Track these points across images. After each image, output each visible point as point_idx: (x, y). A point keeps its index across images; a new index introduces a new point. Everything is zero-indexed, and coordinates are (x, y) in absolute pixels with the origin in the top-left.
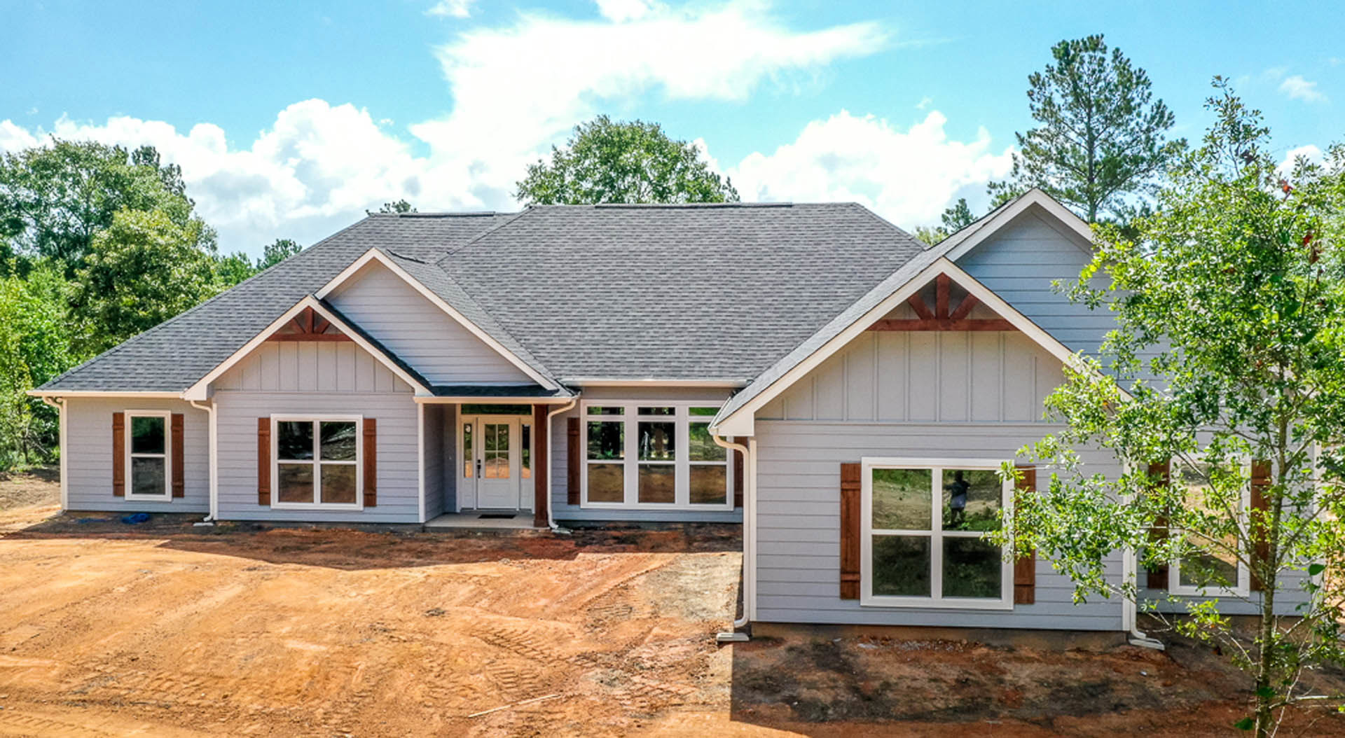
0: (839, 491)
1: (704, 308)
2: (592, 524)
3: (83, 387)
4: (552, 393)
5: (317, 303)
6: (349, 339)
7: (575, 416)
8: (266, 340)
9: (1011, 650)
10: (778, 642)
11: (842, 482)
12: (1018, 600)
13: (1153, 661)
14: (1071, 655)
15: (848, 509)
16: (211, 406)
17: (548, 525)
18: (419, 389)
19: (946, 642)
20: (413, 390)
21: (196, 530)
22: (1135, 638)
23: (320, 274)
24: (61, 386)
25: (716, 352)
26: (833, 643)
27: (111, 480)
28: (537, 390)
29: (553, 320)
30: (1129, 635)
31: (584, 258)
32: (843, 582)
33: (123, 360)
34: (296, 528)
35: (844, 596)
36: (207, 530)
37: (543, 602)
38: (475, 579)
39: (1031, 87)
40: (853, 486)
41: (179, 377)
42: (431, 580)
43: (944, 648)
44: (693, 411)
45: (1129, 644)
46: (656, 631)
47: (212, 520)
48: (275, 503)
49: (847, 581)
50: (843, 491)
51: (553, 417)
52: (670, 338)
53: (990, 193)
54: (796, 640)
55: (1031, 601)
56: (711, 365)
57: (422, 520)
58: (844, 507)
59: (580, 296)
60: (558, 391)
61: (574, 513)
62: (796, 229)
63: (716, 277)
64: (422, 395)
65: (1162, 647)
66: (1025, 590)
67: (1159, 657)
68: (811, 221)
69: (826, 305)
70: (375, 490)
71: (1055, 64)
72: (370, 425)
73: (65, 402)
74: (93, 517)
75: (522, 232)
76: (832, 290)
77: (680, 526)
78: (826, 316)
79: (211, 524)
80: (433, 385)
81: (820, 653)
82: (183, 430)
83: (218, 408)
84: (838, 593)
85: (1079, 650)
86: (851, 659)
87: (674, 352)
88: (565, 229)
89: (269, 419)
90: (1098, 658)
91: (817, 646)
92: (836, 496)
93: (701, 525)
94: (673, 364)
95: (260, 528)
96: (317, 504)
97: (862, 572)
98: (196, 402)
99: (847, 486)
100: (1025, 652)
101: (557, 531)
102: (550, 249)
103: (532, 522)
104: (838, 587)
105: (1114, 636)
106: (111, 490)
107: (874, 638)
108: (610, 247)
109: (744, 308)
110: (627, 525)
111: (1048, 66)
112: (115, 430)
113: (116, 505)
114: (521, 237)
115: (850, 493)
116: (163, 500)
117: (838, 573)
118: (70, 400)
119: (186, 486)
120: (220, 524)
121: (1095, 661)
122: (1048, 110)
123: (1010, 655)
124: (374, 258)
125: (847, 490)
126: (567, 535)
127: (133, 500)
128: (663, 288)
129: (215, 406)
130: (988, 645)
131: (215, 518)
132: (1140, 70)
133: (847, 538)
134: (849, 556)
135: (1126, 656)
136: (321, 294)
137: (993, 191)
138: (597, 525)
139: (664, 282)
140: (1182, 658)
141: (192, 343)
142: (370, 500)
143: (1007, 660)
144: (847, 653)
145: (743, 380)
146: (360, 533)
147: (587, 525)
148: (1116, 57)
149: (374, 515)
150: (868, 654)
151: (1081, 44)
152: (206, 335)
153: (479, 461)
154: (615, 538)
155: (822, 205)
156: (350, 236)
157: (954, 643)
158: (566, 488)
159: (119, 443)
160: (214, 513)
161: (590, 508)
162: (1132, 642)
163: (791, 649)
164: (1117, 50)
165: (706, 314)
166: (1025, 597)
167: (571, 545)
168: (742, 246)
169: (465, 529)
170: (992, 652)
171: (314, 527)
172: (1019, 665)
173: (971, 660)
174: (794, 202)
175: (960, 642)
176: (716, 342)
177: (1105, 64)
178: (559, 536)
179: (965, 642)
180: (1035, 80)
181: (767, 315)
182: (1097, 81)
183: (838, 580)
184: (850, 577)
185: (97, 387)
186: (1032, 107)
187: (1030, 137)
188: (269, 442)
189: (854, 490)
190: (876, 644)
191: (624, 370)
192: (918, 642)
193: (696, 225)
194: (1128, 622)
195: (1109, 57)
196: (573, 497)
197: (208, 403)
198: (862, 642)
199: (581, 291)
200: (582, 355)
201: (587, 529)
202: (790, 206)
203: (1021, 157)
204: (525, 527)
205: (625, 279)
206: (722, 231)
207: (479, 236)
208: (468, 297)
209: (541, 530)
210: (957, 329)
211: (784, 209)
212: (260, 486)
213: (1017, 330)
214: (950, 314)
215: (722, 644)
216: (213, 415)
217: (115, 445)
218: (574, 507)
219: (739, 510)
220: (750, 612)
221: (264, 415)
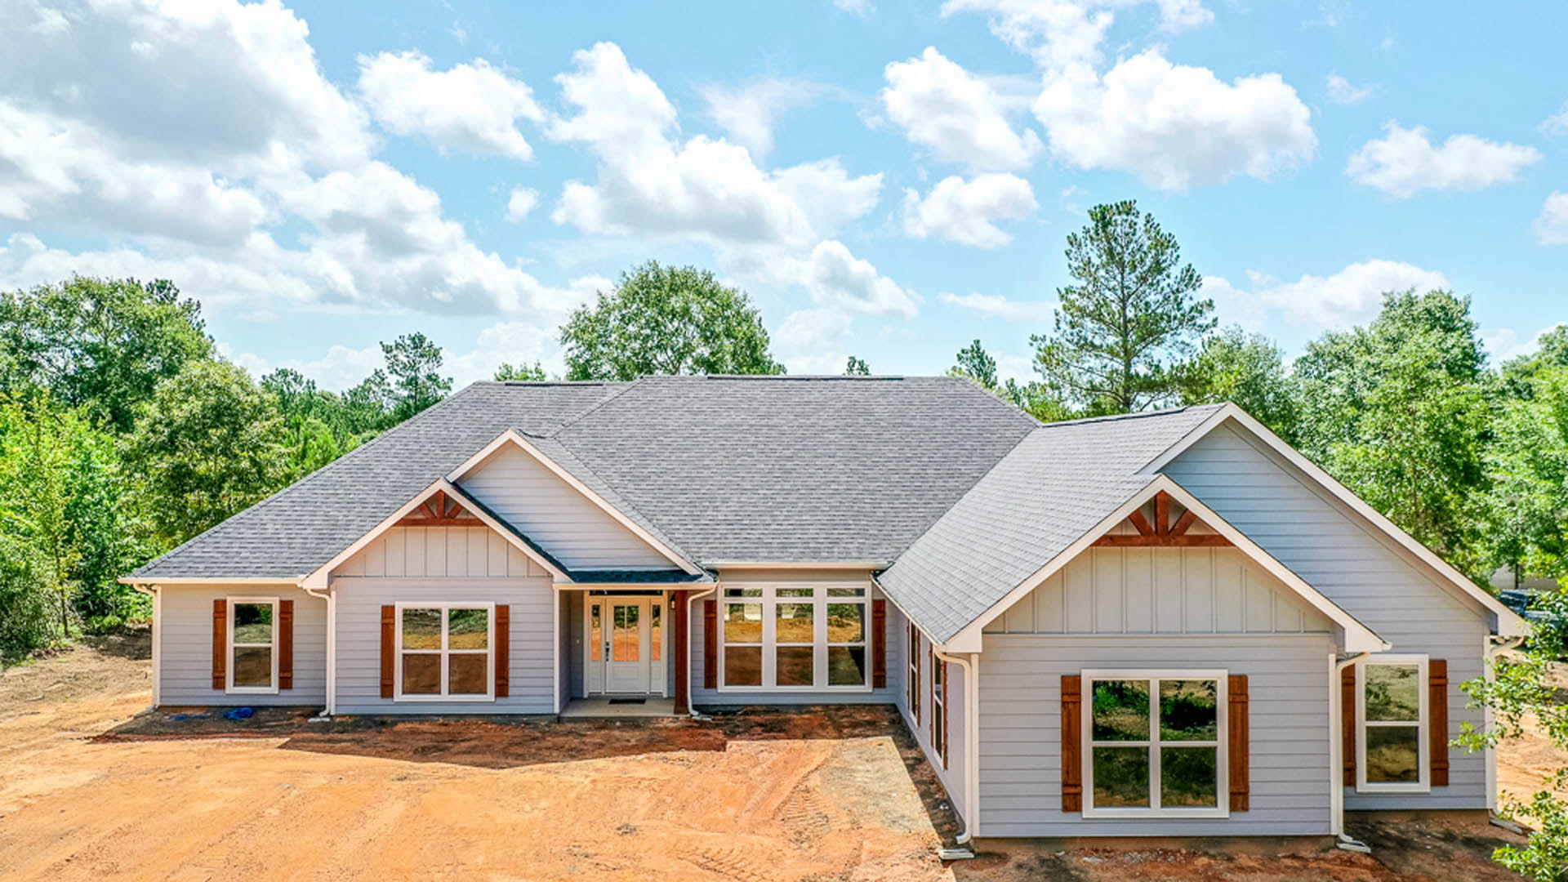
0: (1060, 704)
1: (834, 486)
2: (729, 708)
3: (182, 574)
4: (695, 578)
5: (449, 486)
6: (484, 524)
7: (713, 599)
8: (395, 525)
9: (1230, 859)
10: (1003, 858)
11: (1063, 694)
12: (1233, 807)
13: (1366, 867)
14: (1288, 862)
15: (1069, 722)
16: (330, 595)
17: (688, 712)
18: (558, 575)
19: (1166, 852)
20: (551, 576)
21: (313, 728)
22: (1342, 842)
24: (156, 573)
25: (852, 532)
26: (1057, 858)
27: (211, 672)
28: (680, 575)
29: (682, 498)
30: (1337, 838)
31: (705, 433)
32: (1065, 795)
33: (224, 543)
34: (421, 722)
35: (1066, 809)
36: (325, 728)
37: (731, 811)
38: (646, 783)
39: (1068, 247)
40: (1074, 699)
41: (288, 561)
42: (600, 786)
43: (1165, 859)
44: (832, 592)
45: (1337, 847)
46: (867, 845)
47: (328, 715)
48: (399, 696)
49: (1068, 794)
50: (1064, 704)
51: (693, 602)
52: (804, 518)
53: (1031, 345)
54: (1020, 855)
55: (1245, 809)
56: (849, 546)
57: (557, 710)
58: (1065, 720)
59: (706, 473)
60: (701, 576)
61: (710, 698)
62: (911, 404)
63: (840, 454)
64: (561, 582)
65: (1368, 850)
66: (1240, 798)
67: (1369, 861)
68: (923, 395)
69: (951, 484)
70: (507, 681)
71: (1091, 224)
72: (503, 613)
73: (159, 590)
74: (189, 712)
75: (637, 404)
76: (955, 467)
77: (819, 709)
78: (954, 493)
79: (328, 720)
80: (570, 570)
81: (1049, 870)
82: (292, 618)
83: (337, 596)
84: (1060, 807)
85: (1294, 857)
86: (1082, 875)
87: (812, 532)
88: (681, 401)
89: (393, 607)
90: (1314, 865)
91: (1043, 861)
92: (1057, 709)
93: (840, 707)
94: (811, 545)
95: (383, 723)
96: (445, 696)
97: (1083, 785)
98: (313, 590)
99: (1067, 698)
100: (1243, 860)
101: (698, 718)
102: (668, 422)
103: (672, 708)
104: (1060, 800)
105: (1323, 841)
106: (210, 683)
107: (1096, 851)
108: (728, 420)
109: (873, 486)
110: (768, 709)
111: (1084, 228)
112: (215, 618)
113: (216, 698)
114: (637, 409)
115: (1071, 706)
116: (268, 691)
117: (1060, 786)
118: (165, 587)
119: (294, 677)
120: (338, 720)
121: (1313, 869)
122: (1086, 269)
123: (1232, 865)
124: (510, 440)
125: (1068, 703)
126: (709, 722)
127: (235, 692)
128: (789, 465)
129: (333, 594)
130: (1206, 854)
131: (332, 713)
132: (1170, 235)
133: (1068, 750)
134: (1071, 768)
135: (1338, 861)
136: (453, 477)
137: (1035, 343)
138: (734, 709)
139: (789, 458)
140: (1391, 861)
141: (298, 522)
142: (502, 690)
143: (1230, 870)
144: (1076, 869)
145: (883, 563)
146: (494, 726)
147: (723, 709)
148: (1148, 222)
149: (506, 707)
150: (1096, 868)
151: (1114, 208)
152: (313, 514)
153: (608, 644)
154: (761, 725)
155: (932, 379)
156: (455, 406)
157: (1174, 853)
158: (703, 672)
159: (220, 632)
160: (331, 708)
161: (727, 691)
162: (1341, 846)
163: (1020, 866)
164: (1150, 215)
165: (836, 492)
166: (1239, 805)
167: (717, 735)
168: (861, 420)
169: (602, 718)
170: (1212, 862)
171: (441, 721)
172: (1243, 876)
173: (1196, 872)
174: (904, 375)
175: (1179, 852)
176: (851, 522)
177: (1137, 227)
178: (702, 724)
179: (1184, 852)
180: (1073, 240)
181: (896, 492)
182: (1129, 243)
183: (1060, 794)
184: (1073, 790)
185: (197, 574)
186: (1070, 266)
187: (1067, 293)
188: (393, 631)
189: (1074, 703)
190: (1100, 858)
191: (763, 552)
192: (1139, 852)
193: (811, 398)
194: (1337, 827)
195: (1141, 221)
196: (710, 682)
197: (328, 592)
198: (1086, 856)
199: (707, 467)
200: (718, 536)
201: (726, 714)
202: (901, 379)
203: (1062, 313)
204: (665, 715)
205: (750, 455)
206: (839, 405)
207: (592, 408)
208: (591, 473)
209: (682, 717)
210: (1176, 544)
211: (896, 382)
212: (383, 678)
213: (1232, 545)
214: (1170, 528)
215: (946, 863)
216: (332, 602)
217: (215, 634)
218: (711, 691)
219: (878, 691)
220: (973, 827)
221: (388, 603)
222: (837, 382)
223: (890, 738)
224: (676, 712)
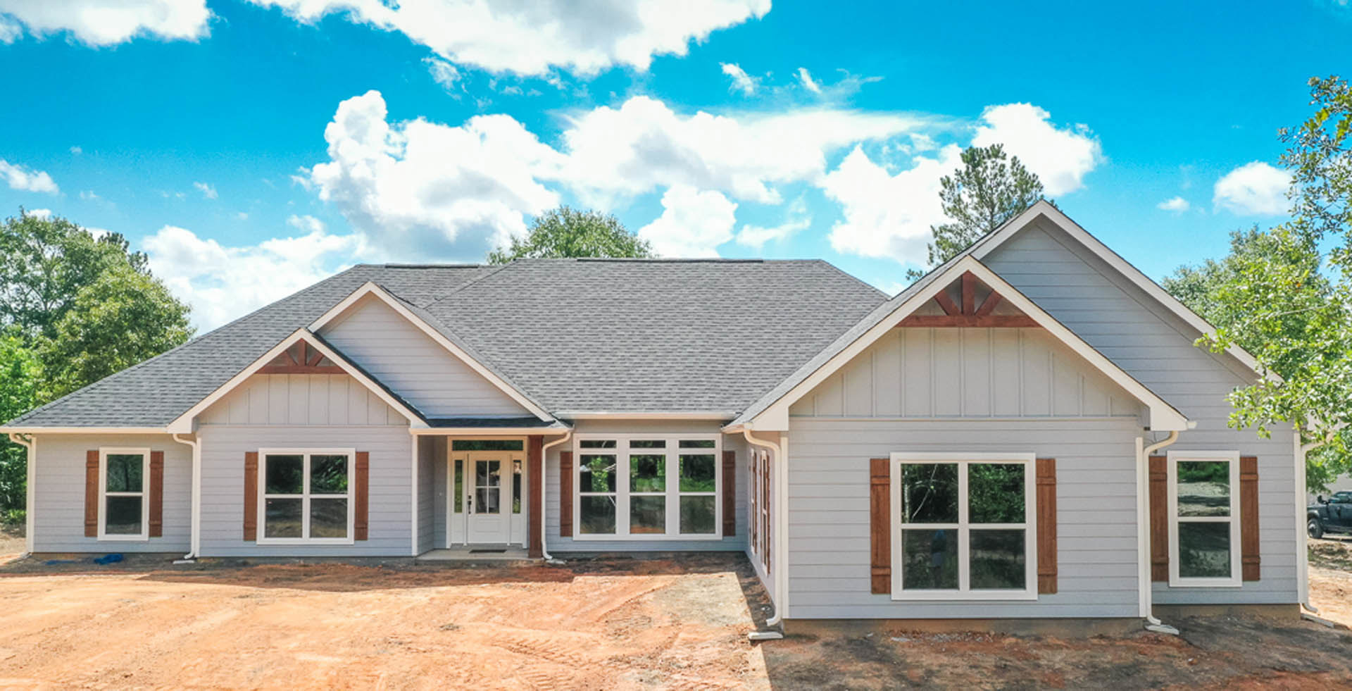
0: (869, 487)
1: (689, 349)
2: (584, 556)
3: (55, 424)
4: (548, 424)
5: (311, 336)
6: (344, 372)
7: (567, 449)
8: (255, 373)
10: (811, 639)
11: (872, 477)
12: (1042, 590)
13: (1172, 644)
14: (1095, 641)
15: (877, 504)
16: (195, 441)
17: (542, 556)
18: (414, 420)
19: (974, 634)
21: (177, 567)
22: (1151, 624)
23: (306, 318)
24: (31, 423)
25: (704, 387)
26: (865, 638)
27: (83, 520)
28: (534, 421)
29: (543, 359)
30: (1145, 620)
31: (570, 305)
32: (873, 576)
33: (99, 398)
34: (283, 564)
35: (875, 590)
36: (188, 567)
37: (557, 617)
38: (483, 600)
39: (943, 188)
40: (883, 481)
41: (159, 413)
42: (436, 602)
43: (973, 639)
44: (684, 444)
45: (1146, 630)
46: (682, 635)
47: (193, 558)
48: (261, 538)
49: (878, 576)
50: (873, 486)
51: (548, 450)
52: (659, 376)
53: (908, 278)
54: (828, 635)
55: (1053, 590)
56: (700, 399)
57: (414, 552)
58: (874, 502)
59: (568, 338)
60: (555, 422)
62: (769, 281)
63: (698, 322)
64: (418, 427)
65: (1176, 632)
66: (1049, 580)
67: (1176, 640)
68: (781, 275)
69: (803, 347)
70: (367, 524)
71: (963, 167)
72: (363, 458)
73: (34, 439)
74: (63, 559)
75: (508, 282)
77: (670, 555)
79: (192, 562)
80: (428, 418)
82: (162, 467)
83: (202, 442)
84: (869, 589)
85: (1101, 637)
86: (888, 651)
87: (664, 388)
88: (549, 279)
89: (256, 453)
90: (1122, 643)
91: (850, 641)
92: (866, 492)
93: (691, 554)
94: (663, 399)
95: (245, 564)
96: (306, 539)
97: (892, 566)
98: (178, 436)
99: (876, 481)
100: (1050, 640)
102: (536, 296)
104: (869, 581)
106: (82, 530)
107: (905, 632)
108: (594, 295)
109: (727, 350)
110: (618, 555)
111: (956, 170)
112: (89, 468)
113: (89, 545)
114: (508, 286)
115: (880, 488)
116: (140, 539)
117: (868, 568)
118: (40, 436)
119: (164, 525)
120: (202, 561)
121: (1119, 646)
122: (957, 208)
123: (1039, 644)
124: (371, 292)
125: (877, 485)
126: (562, 565)
127: (106, 539)
128: (649, 332)
129: (199, 439)
130: (1014, 635)
131: (197, 556)
132: (1034, 175)
133: (877, 533)
134: (880, 551)
135: (1146, 640)
136: (314, 328)
137: (911, 277)
138: (589, 556)
139: (649, 326)
140: (1197, 640)
141: (173, 381)
142: (361, 534)
143: (1036, 647)
144: (882, 646)
145: (730, 413)
146: (352, 567)
147: (577, 555)
148: (1014, 164)
149: (364, 549)
150: (903, 646)
151: (985, 152)
152: (188, 374)
153: (470, 497)
154: (609, 566)
155: (791, 261)
156: (336, 284)
157: (982, 634)
158: (559, 521)
159: (93, 481)
160: (196, 550)
161: (582, 539)
162: (1150, 628)
163: (826, 644)
164: (1015, 158)
165: (691, 354)
166: (1048, 588)
167: (567, 572)
168: (720, 295)
169: (458, 561)
170: (1020, 641)
171: (302, 562)
173: (1002, 648)
174: (763, 258)
175: (988, 633)
176: (703, 379)
177: (1005, 171)
178: (554, 566)
179: (993, 633)
180: (946, 182)
181: (749, 355)
182: (999, 185)
183: (869, 575)
184: (881, 572)
185: (71, 424)
186: (943, 206)
187: (941, 232)
188: (256, 476)
189: (883, 485)
190: (908, 637)
191: (617, 404)
192: (948, 634)
193: (675, 277)
194: (1145, 610)
195: (1008, 163)
196: (566, 529)
197: (192, 436)
198: (895, 636)
199: (570, 333)
200: (575, 391)
201: (579, 560)
202: (761, 261)
204: (519, 559)
205: (612, 323)
206: (700, 283)
207: (465, 284)
208: (458, 338)
209: (536, 561)
210: (982, 326)
211: (756, 264)
212: (246, 521)
213: (1038, 325)
214: (976, 310)
215: (754, 642)
216: (197, 448)
217: (88, 484)
218: (567, 539)
219: (729, 538)
220: (783, 611)
221: (252, 450)
222: (700, 264)
223: (734, 573)
224: (530, 557)
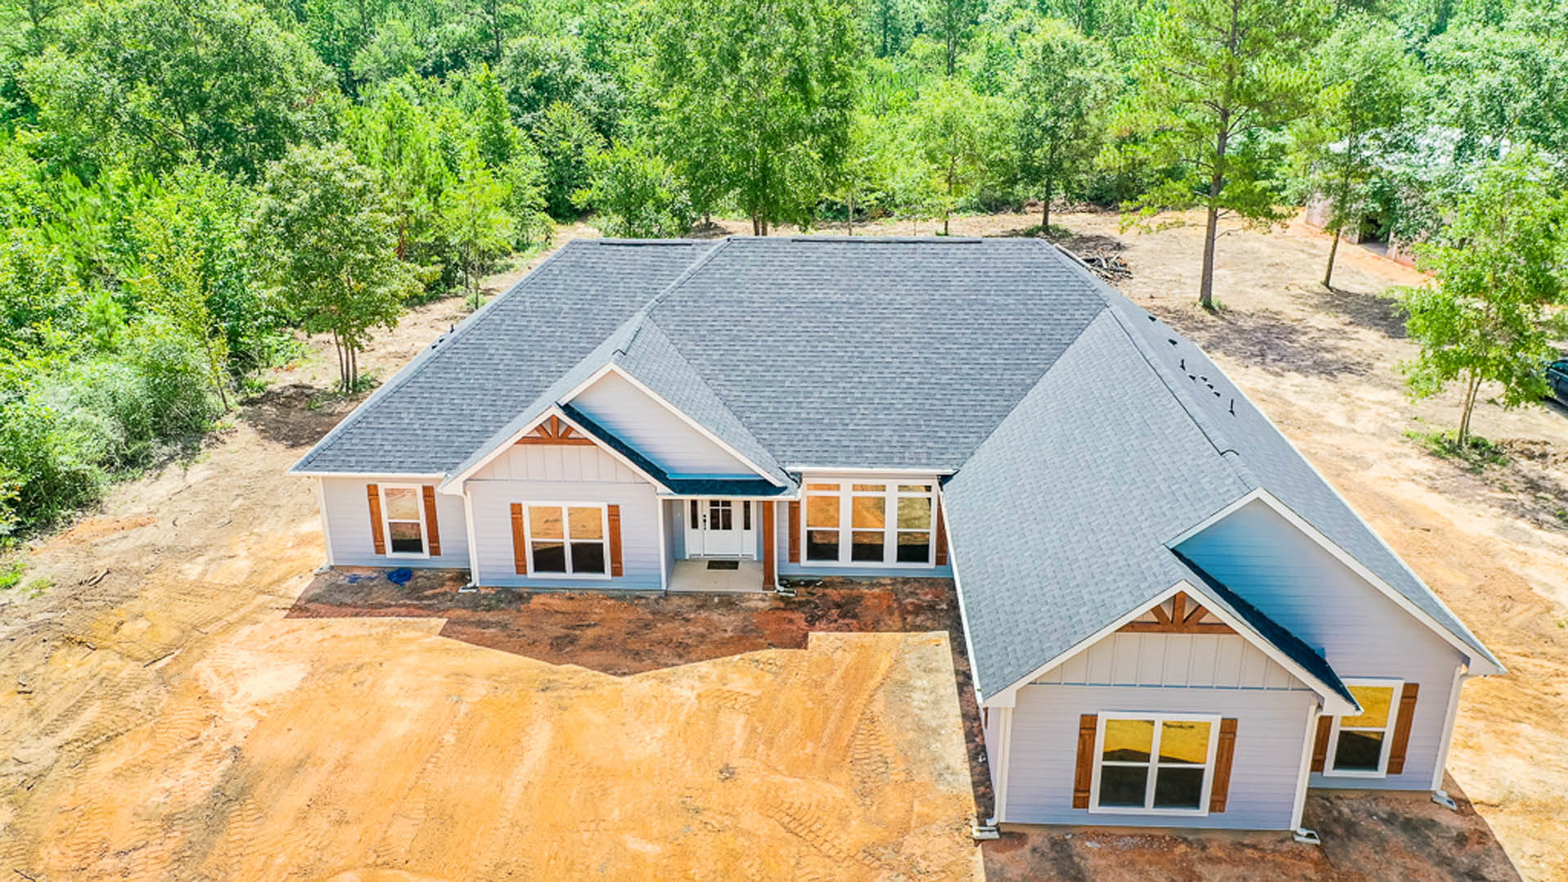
0: (1078, 735)
1: (908, 379)
2: (811, 578)
4: (780, 490)
5: (560, 410)
6: (594, 444)
8: (516, 443)
9: (1204, 850)
10: (1022, 841)
11: (1081, 728)
12: (1212, 811)
13: (1312, 859)
14: (1250, 852)
15: (1084, 749)
16: (465, 494)
17: (775, 588)
18: (662, 488)
19: (1153, 838)
20: (654, 487)
22: (1298, 836)
25: (922, 433)
26: (1065, 840)
27: (372, 541)
28: (764, 487)
29: (768, 392)
30: (1295, 833)
31: (788, 311)
32: (1076, 797)
34: (552, 595)
35: (1076, 806)
38: (741, 701)
43: (1152, 844)
45: (1293, 840)
46: (917, 807)
47: (475, 587)
48: (531, 573)
49: (1079, 796)
50: (1082, 735)
52: (879, 416)
54: (1035, 839)
55: (1222, 811)
57: (664, 586)
58: (1081, 747)
59: (791, 361)
61: (793, 570)
62: (986, 274)
63: (915, 338)
64: (664, 493)
65: (1318, 843)
66: (1219, 804)
67: (1316, 855)
68: (999, 263)
69: (1019, 376)
70: (620, 563)
72: (614, 511)
74: (359, 572)
75: (725, 274)
76: (1024, 356)
77: (888, 581)
79: (474, 591)
80: (670, 479)
81: (1057, 851)
82: (434, 500)
83: (473, 496)
84: (1072, 804)
85: (1255, 848)
86: (1082, 863)
87: (885, 434)
88: (767, 270)
89: (520, 505)
90: (1270, 856)
91: (1053, 844)
92: (1076, 739)
93: (906, 581)
94: (884, 450)
95: (521, 597)
96: (570, 574)
97: (1091, 790)
99: (1084, 731)
100: (1213, 850)
101: (783, 595)
102: (755, 298)
103: (761, 583)
104: (1071, 799)
105: (1282, 834)
106: (373, 546)
107: (1098, 835)
108: (811, 295)
109: (944, 379)
110: (841, 579)
112: (370, 499)
113: (379, 561)
114: (725, 280)
115: (1087, 737)
116: (422, 558)
117: (1073, 791)
119: (441, 546)
120: (483, 591)
121: (1268, 860)
123: (1204, 855)
124: (610, 369)
125: (1085, 734)
127: (394, 557)
129: (469, 494)
130: (1185, 840)
131: (478, 585)
133: (1082, 767)
134: (1082, 780)
135: (1291, 853)
136: (563, 403)
138: (815, 579)
140: (1334, 854)
142: (617, 572)
143: (1201, 860)
144: (1078, 855)
145: (949, 471)
147: (805, 578)
149: (619, 584)
150: (1094, 854)
153: (705, 516)
157: (1159, 839)
158: (787, 549)
159: (375, 510)
160: (476, 581)
161: (808, 566)
162: (1296, 838)
163: (1033, 850)
166: (1217, 809)
168: (937, 296)
169: (702, 592)
170: (1189, 850)
171: (568, 593)
172: (1210, 866)
173: (1173, 861)
175: (1164, 838)
176: (921, 422)
179: (1168, 839)
181: (966, 387)
183: (1073, 796)
184: (1081, 794)
185: (351, 468)
188: (522, 524)
189: (1090, 734)
190: (1099, 842)
191: (841, 456)
192: (1132, 837)
193: (891, 267)
194: (1295, 824)
196: (794, 557)
198: (1088, 840)
199: (791, 354)
200: (801, 437)
201: (806, 584)
204: (756, 589)
205: (831, 340)
206: (917, 276)
208: (685, 362)
209: (770, 593)
210: (1189, 632)
211: (973, 246)
212: (517, 560)
213: (1237, 634)
214: (1185, 618)
215: (978, 842)
216: (468, 501)
217: (372, 512)
218: (795, 565)
219: (940, 567)
220: (1000, 815)
221: (517, 501)
222: (917, 245)
223: (946, 633)
224: (764, 589)
